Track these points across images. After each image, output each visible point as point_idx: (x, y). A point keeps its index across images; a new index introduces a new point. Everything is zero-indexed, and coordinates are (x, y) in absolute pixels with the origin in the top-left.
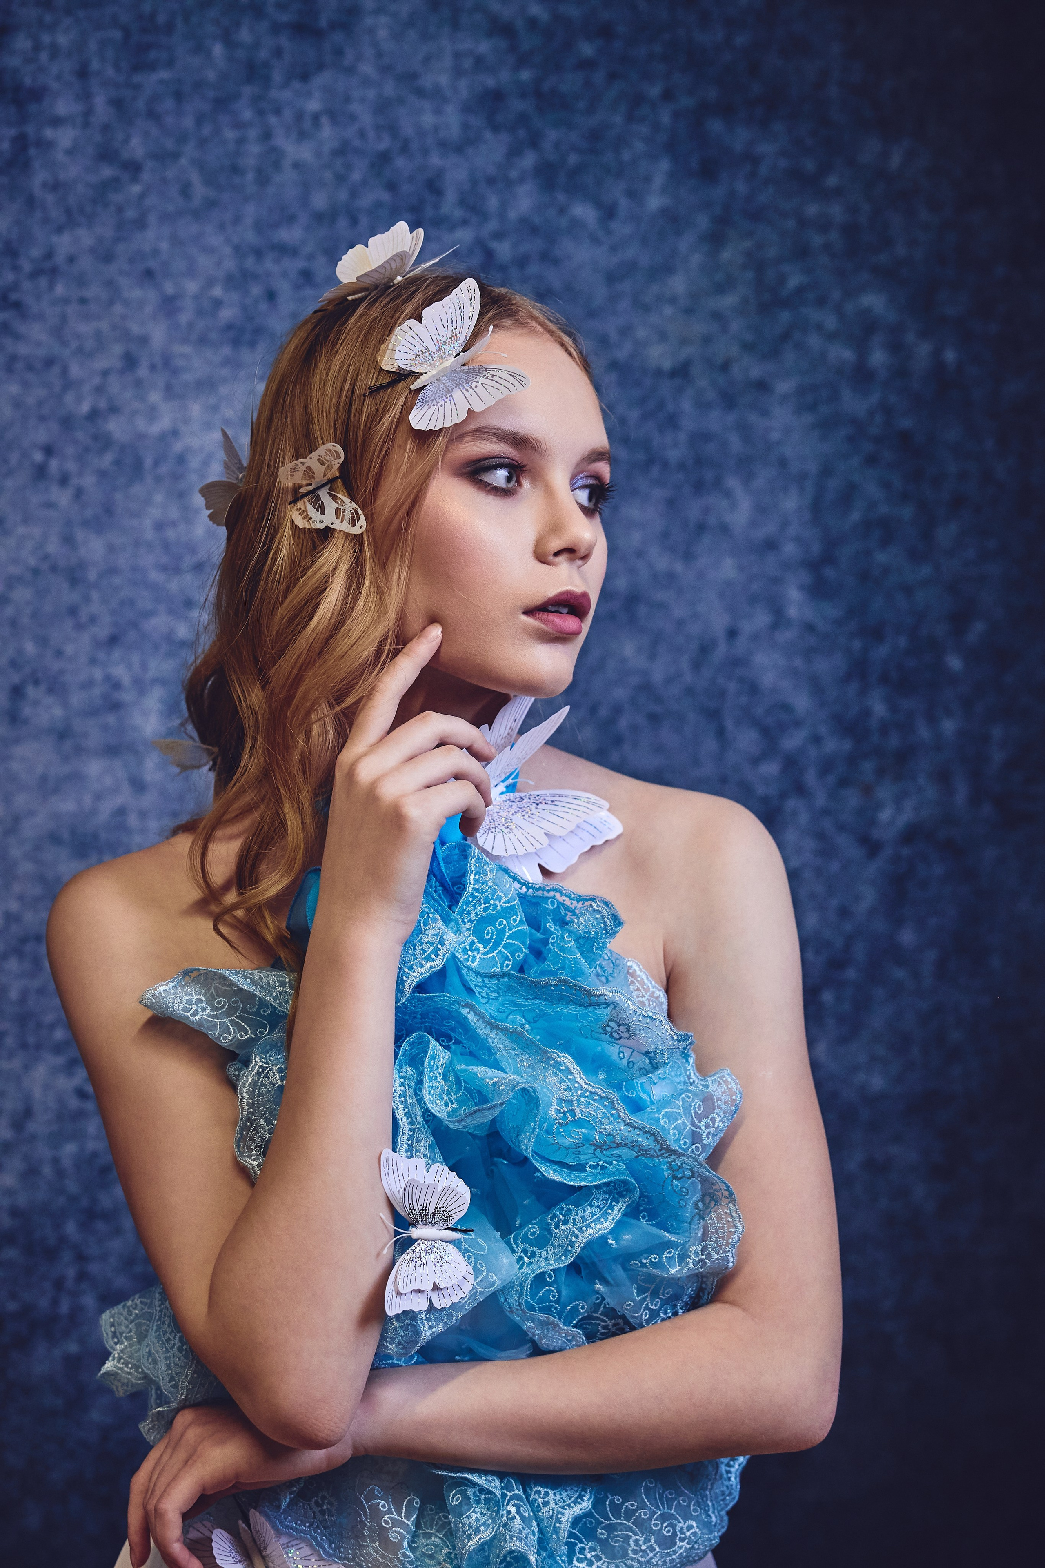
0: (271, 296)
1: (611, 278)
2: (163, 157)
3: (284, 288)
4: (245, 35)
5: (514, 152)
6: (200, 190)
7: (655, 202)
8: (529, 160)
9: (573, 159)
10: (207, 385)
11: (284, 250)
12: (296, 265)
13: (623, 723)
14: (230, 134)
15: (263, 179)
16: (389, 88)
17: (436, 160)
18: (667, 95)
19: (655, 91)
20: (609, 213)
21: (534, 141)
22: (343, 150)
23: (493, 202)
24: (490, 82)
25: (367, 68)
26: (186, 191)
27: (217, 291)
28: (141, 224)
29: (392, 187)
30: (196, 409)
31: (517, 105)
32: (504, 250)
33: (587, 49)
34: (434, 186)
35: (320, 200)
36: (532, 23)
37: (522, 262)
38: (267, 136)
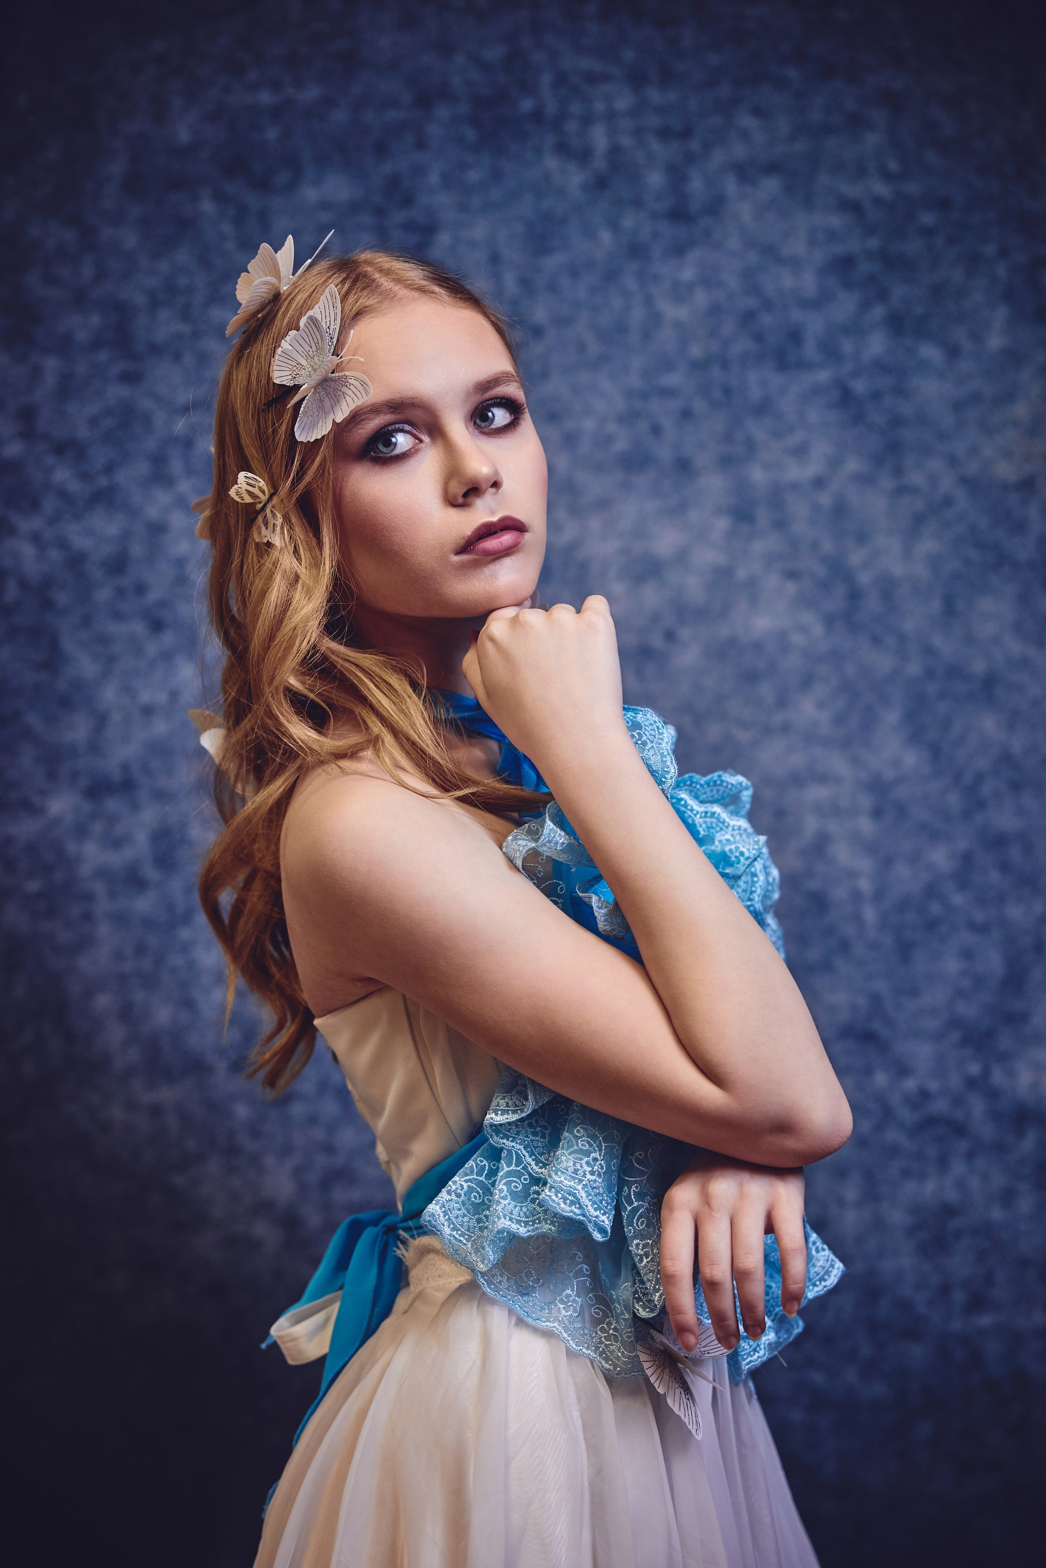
0: (656, 430)
1: (958, 406)
2: (563, 322)
3: (668, 424)
4: (628, 222)
5: (866, 305)
6: (594, 347)
7: (995, 342)
8: (878, 312)
9: (919, 310)
10: (603, 504)
11: (667, 393)
12: (675, 405)
13: (986, 789)
14: (617, 302)
15: (646, 336)
16: (753, 258)
17: (796, 315)
18: (1003, 253)
19: (990, 250)
20: (953, 352)
21: (883, 295)
22: (715, 310)
23: (847, 346)
24: (840, 249)
25: (734, 243)
26: (582, 347)
27: (612, 427)
28: (544, 375)
29: (759, 337)
30: (595, 524)
31: (865, 267)
32: (860, 386)
33: (927, 218)
34: (795, 336)
35: (696, 351)
36: (878, 201)
37: (876, 396)
38: (648, 301)
